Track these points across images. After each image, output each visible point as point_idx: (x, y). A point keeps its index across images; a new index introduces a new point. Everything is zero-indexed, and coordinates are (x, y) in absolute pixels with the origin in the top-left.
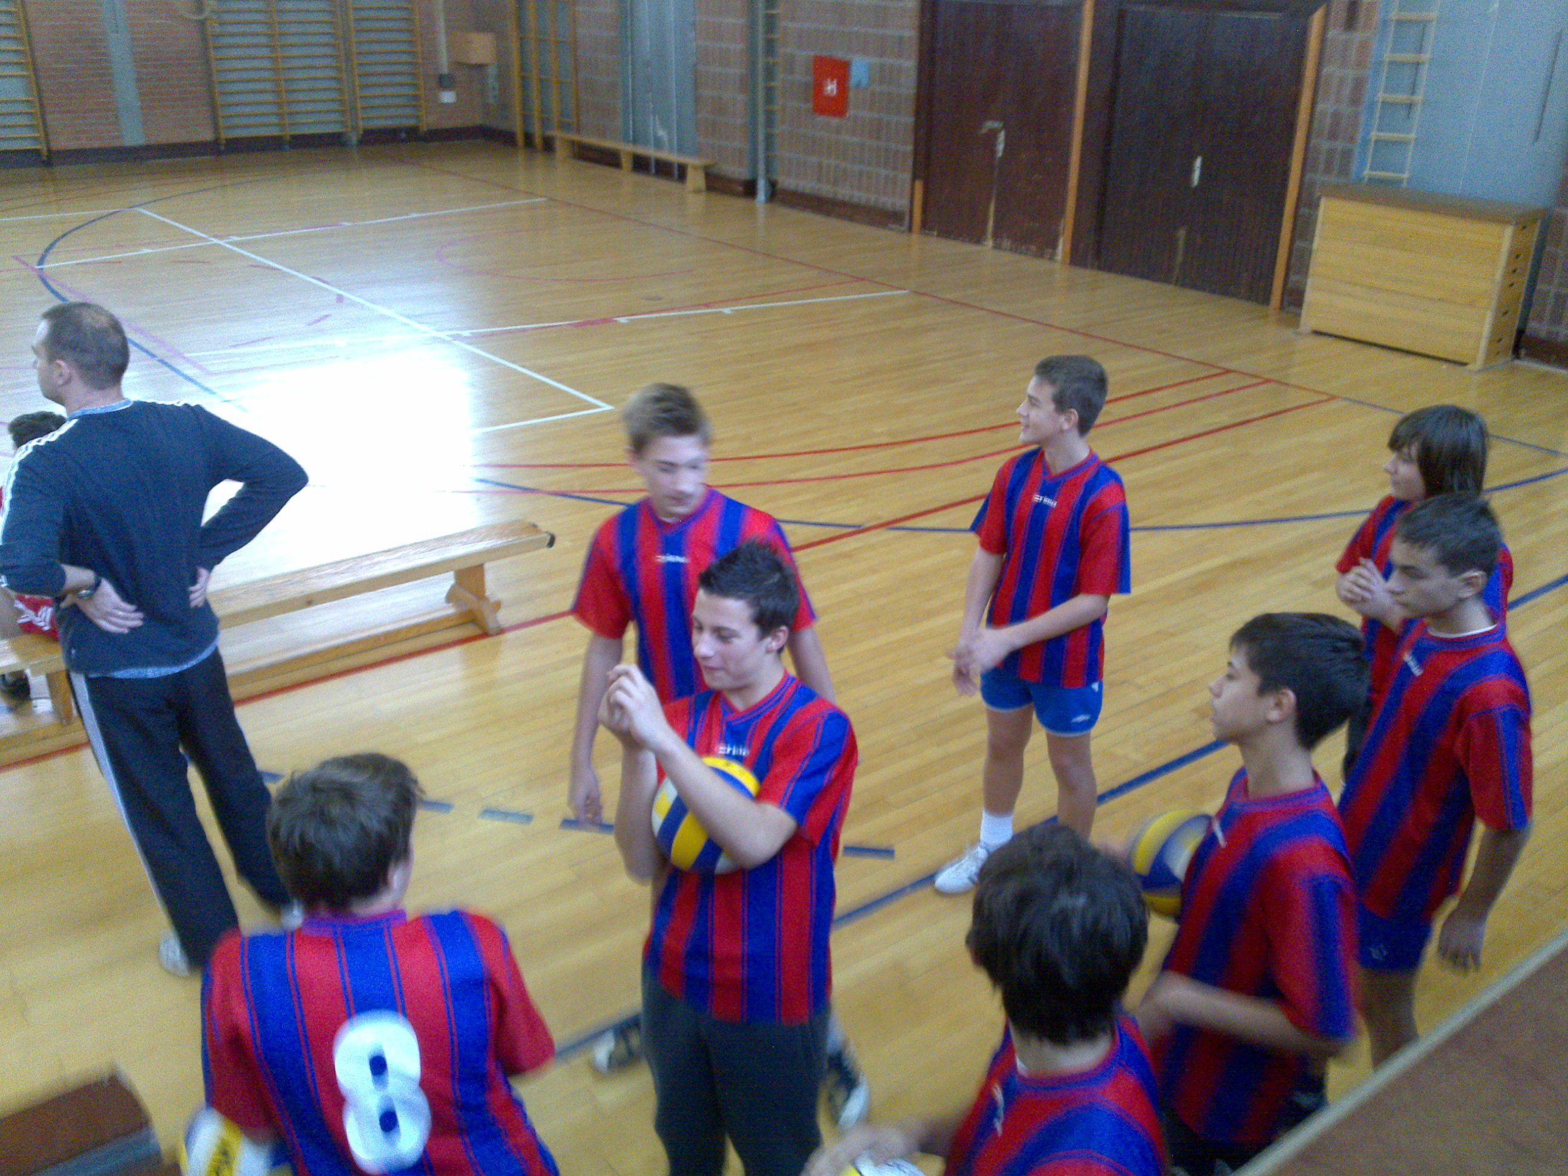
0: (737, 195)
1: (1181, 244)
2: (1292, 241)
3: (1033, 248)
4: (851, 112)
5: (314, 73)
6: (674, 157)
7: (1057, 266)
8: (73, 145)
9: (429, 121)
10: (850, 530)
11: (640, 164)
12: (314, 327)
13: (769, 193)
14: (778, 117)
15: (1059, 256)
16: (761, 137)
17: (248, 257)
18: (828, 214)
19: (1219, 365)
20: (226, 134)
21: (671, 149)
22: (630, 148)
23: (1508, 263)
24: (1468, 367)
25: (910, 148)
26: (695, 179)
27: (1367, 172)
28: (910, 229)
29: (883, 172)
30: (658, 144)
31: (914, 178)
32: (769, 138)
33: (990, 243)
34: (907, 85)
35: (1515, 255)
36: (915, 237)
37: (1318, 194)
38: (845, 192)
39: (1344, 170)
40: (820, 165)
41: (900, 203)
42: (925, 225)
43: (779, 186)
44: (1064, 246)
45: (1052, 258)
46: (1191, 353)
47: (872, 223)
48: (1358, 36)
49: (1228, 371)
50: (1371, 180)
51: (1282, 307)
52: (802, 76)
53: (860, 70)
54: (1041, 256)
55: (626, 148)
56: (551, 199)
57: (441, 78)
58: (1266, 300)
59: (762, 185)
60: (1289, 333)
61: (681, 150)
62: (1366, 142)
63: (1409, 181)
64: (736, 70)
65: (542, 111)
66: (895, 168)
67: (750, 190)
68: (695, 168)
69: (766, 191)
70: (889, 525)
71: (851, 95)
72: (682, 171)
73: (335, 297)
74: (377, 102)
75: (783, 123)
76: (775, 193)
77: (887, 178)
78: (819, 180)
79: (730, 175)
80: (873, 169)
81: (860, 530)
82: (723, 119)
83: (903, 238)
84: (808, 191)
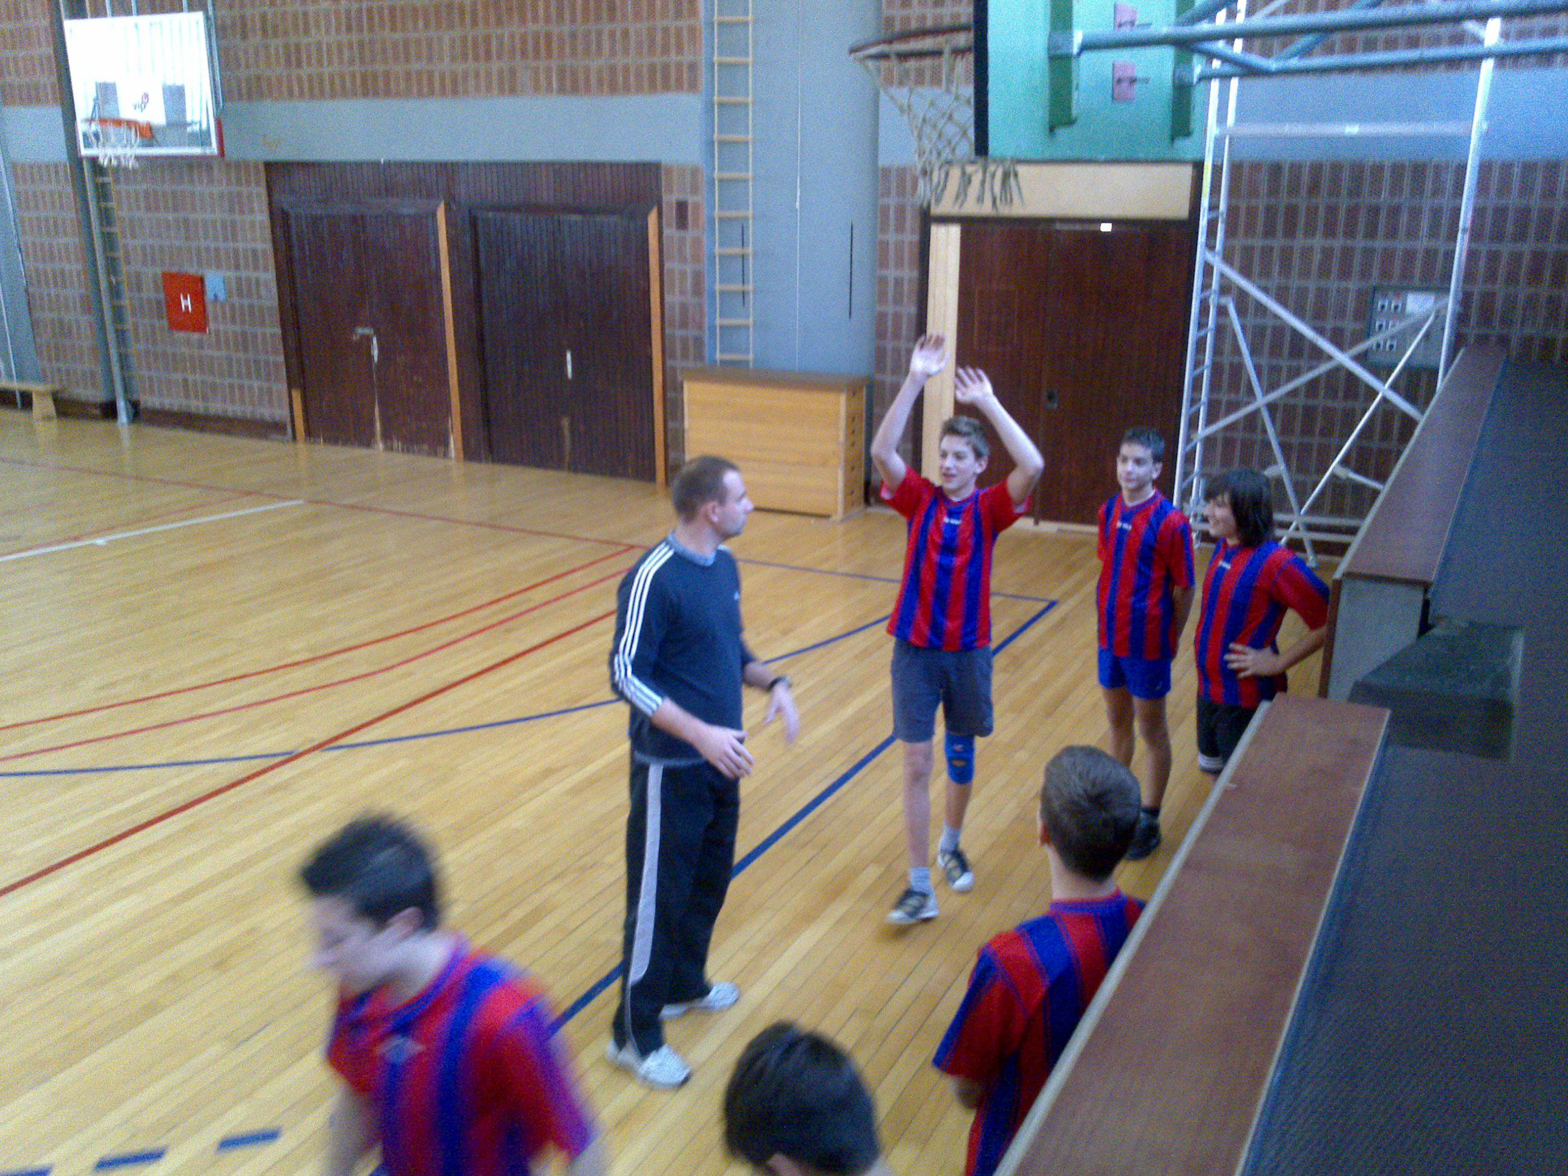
0: (94, 418)
1: (567, 432)
2: (665, 421)
3: (425, 447)
4: (212, 326)
6: (14, 385)
7: (452, 463)
10: (280, 759)
13: (131, 413)
14: (130, 335)
15: (453, 454)
16: (114, 358)
18: (202, 430)
19: (622, 541)
21: (10, 377)
23: (847, 426)
24: (831, 520)
25: (281, 359)
26: (42, 406)
27: (718, 356)
28: (294, 438)
29: (256, 384)
31: (290, 387)
32: (123, 359)
33: (381, 446)
34: (269, 297)
35: (851, 418)
36: (301, 446)
37: (679, 378)
38: (216, 407)
39: (700, 356)
40: (185, 380)
41: (281, 413)
42: (309, 433)
43: (142, 406)
44: (455, 445)
45: (446, 455)
48: (690, 234)
49: (632, 547)
50: (723, 362)
52: (152, 293)
53: (215, 283)
54: (436, 454)
58: (652, 478)
59: (121, 405)
61: (21, 376)
62: (712, 328)
63: (755, 361)
64: (75, 291)
66: (269, 380)
67: (109, 411)
68: (42, 395)
69: (128, 414)
70: (320, 747)
71: (210, 309)
72: (27, 401)
75: (137, 340)
76: (137, 413)
77: (260, 389)
78: (187, 396)
79: (83, 399)
80: (246, 382)
81: (292, 757)
82: (68, 343)
83: (289, 447)
84: (176, 408)
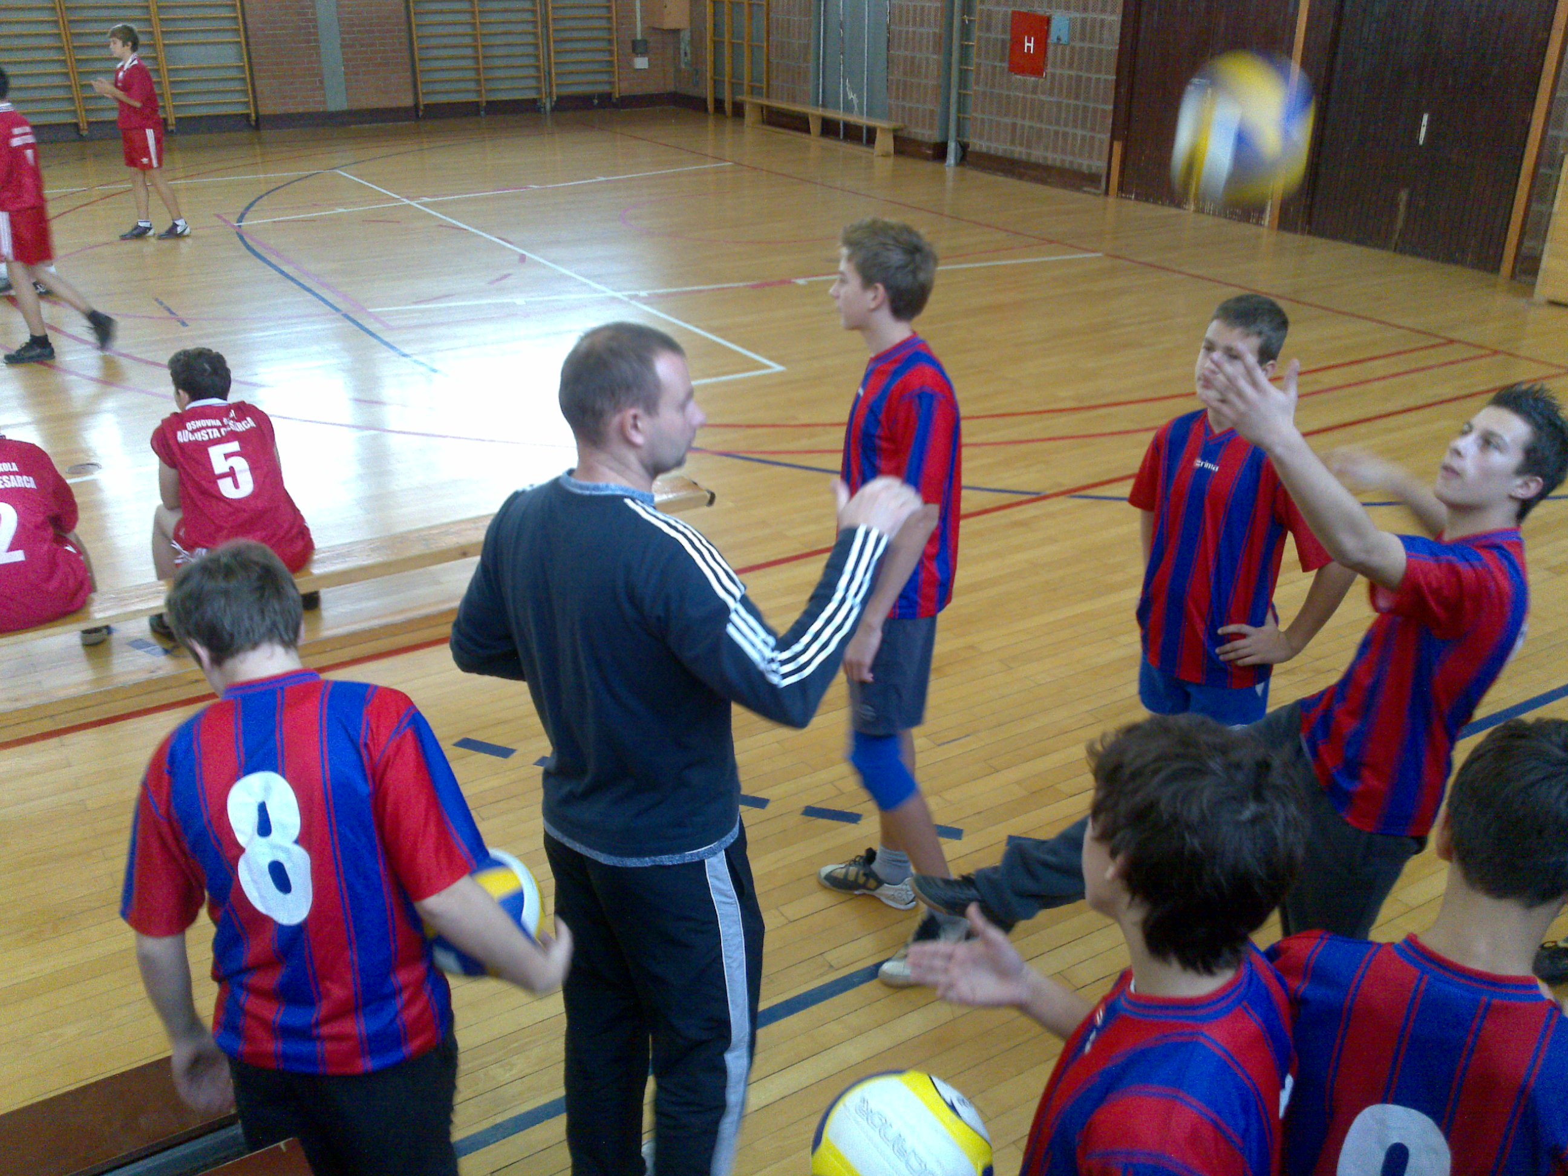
0: (927, 158)
1: (1402, 207)
3: (1239, 212)
4: (1049, 70)
5: (511, 39)
6: (863, 120)
7: (1264, 231)
8: (279, 110)
9: (622, 88)
10: (1029, 497)
11: (829, 128)
12: (496, 285)
13: (959, 156)
14: (972, 78)
15: (1266, 221)
16: (954, 98)
17: (436, 216)
18: (1021, 177)
19: (1443, 334)
20: (424, 101)
21: (862, 113)
22: (820, 111)
25: (1110, 107)
26: (884, 142)
28: (1107, 193)
29: (1080, 132)
30: (848, 107)
31: (1113, 138)
32: (962, 99)
33: (1192, 207)
34: (1110, 40)
36: (1112, 200)
38: (1038, 154)
40: (1014, 125)
41: (1098, 164)
42: (1123, 188)
43: (970, 149)
44: (1272, 209)
45: (1258, 223)
46: (1408, 322)
47: (1065, 185)
49: (1451, 341)
51: (1513, 276)
52: (1000, 34)
53: (1060, 25)
54: (1248, 220)
55: (815, 112)
56: (737, 164)
57: (635, 44)
58: (1496, 269)
59: (952, 146)
60: (1522, 302)
61: (870, 114)
64: (930, 30)
65: (733, 77)
66: (1093, 129)
67: (940, 152)
68: (885, 131)
69: (956, 156)
70: (1071, 493)
71: (1049, 52)
72: (872, 132)
73: (517, 258)
74: (571, 68)
75: (977, 83)
76: (966, 156)
77: (1083, 138)
78: (1013, 142)
79: (920, 138)
80: (1070, 130)
81: (1040, 497)
82: (915, 80)
83: (1100, 200)
84: (1000, 154)
